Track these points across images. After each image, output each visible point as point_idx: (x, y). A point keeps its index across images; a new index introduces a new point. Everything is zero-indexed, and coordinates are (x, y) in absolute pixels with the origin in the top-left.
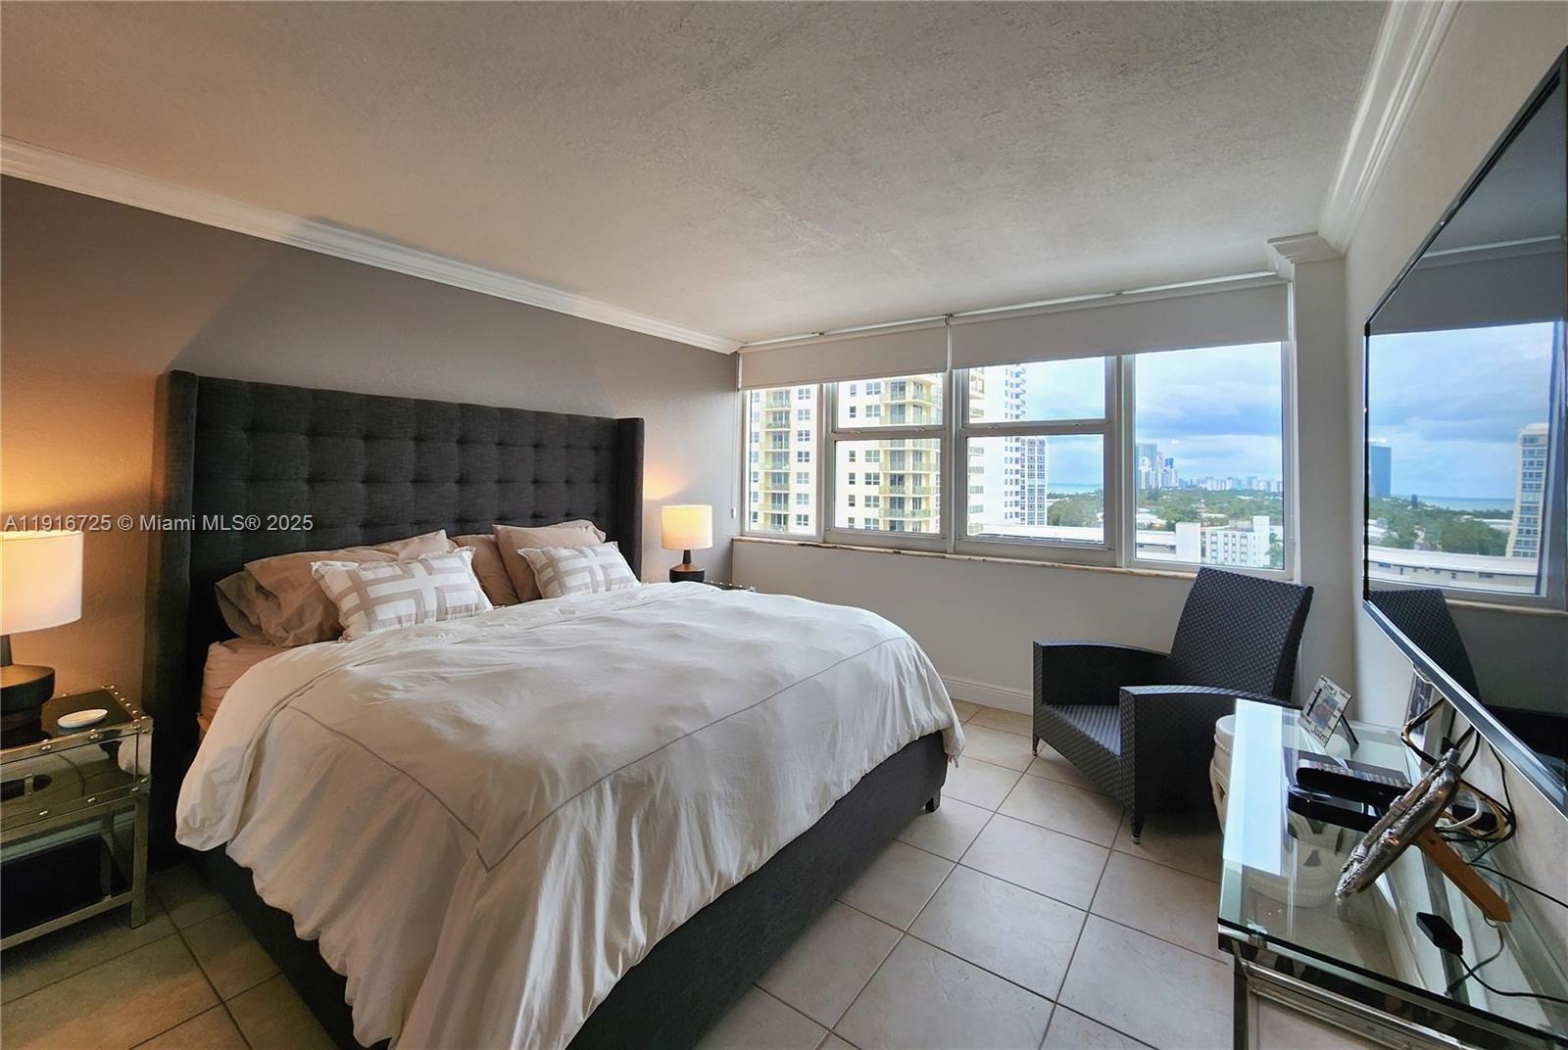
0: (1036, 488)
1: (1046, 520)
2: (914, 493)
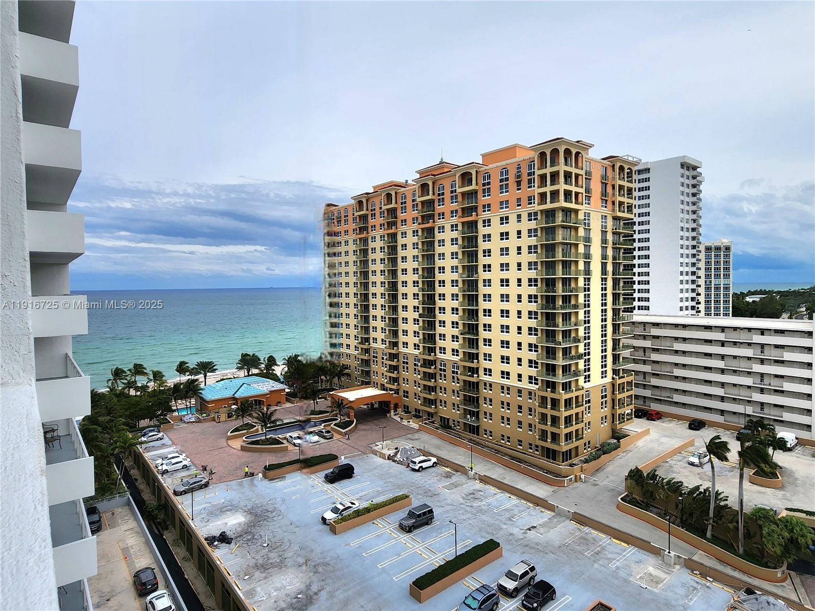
0: (722, 286)
1: (731, 312)
2: (563, 292)
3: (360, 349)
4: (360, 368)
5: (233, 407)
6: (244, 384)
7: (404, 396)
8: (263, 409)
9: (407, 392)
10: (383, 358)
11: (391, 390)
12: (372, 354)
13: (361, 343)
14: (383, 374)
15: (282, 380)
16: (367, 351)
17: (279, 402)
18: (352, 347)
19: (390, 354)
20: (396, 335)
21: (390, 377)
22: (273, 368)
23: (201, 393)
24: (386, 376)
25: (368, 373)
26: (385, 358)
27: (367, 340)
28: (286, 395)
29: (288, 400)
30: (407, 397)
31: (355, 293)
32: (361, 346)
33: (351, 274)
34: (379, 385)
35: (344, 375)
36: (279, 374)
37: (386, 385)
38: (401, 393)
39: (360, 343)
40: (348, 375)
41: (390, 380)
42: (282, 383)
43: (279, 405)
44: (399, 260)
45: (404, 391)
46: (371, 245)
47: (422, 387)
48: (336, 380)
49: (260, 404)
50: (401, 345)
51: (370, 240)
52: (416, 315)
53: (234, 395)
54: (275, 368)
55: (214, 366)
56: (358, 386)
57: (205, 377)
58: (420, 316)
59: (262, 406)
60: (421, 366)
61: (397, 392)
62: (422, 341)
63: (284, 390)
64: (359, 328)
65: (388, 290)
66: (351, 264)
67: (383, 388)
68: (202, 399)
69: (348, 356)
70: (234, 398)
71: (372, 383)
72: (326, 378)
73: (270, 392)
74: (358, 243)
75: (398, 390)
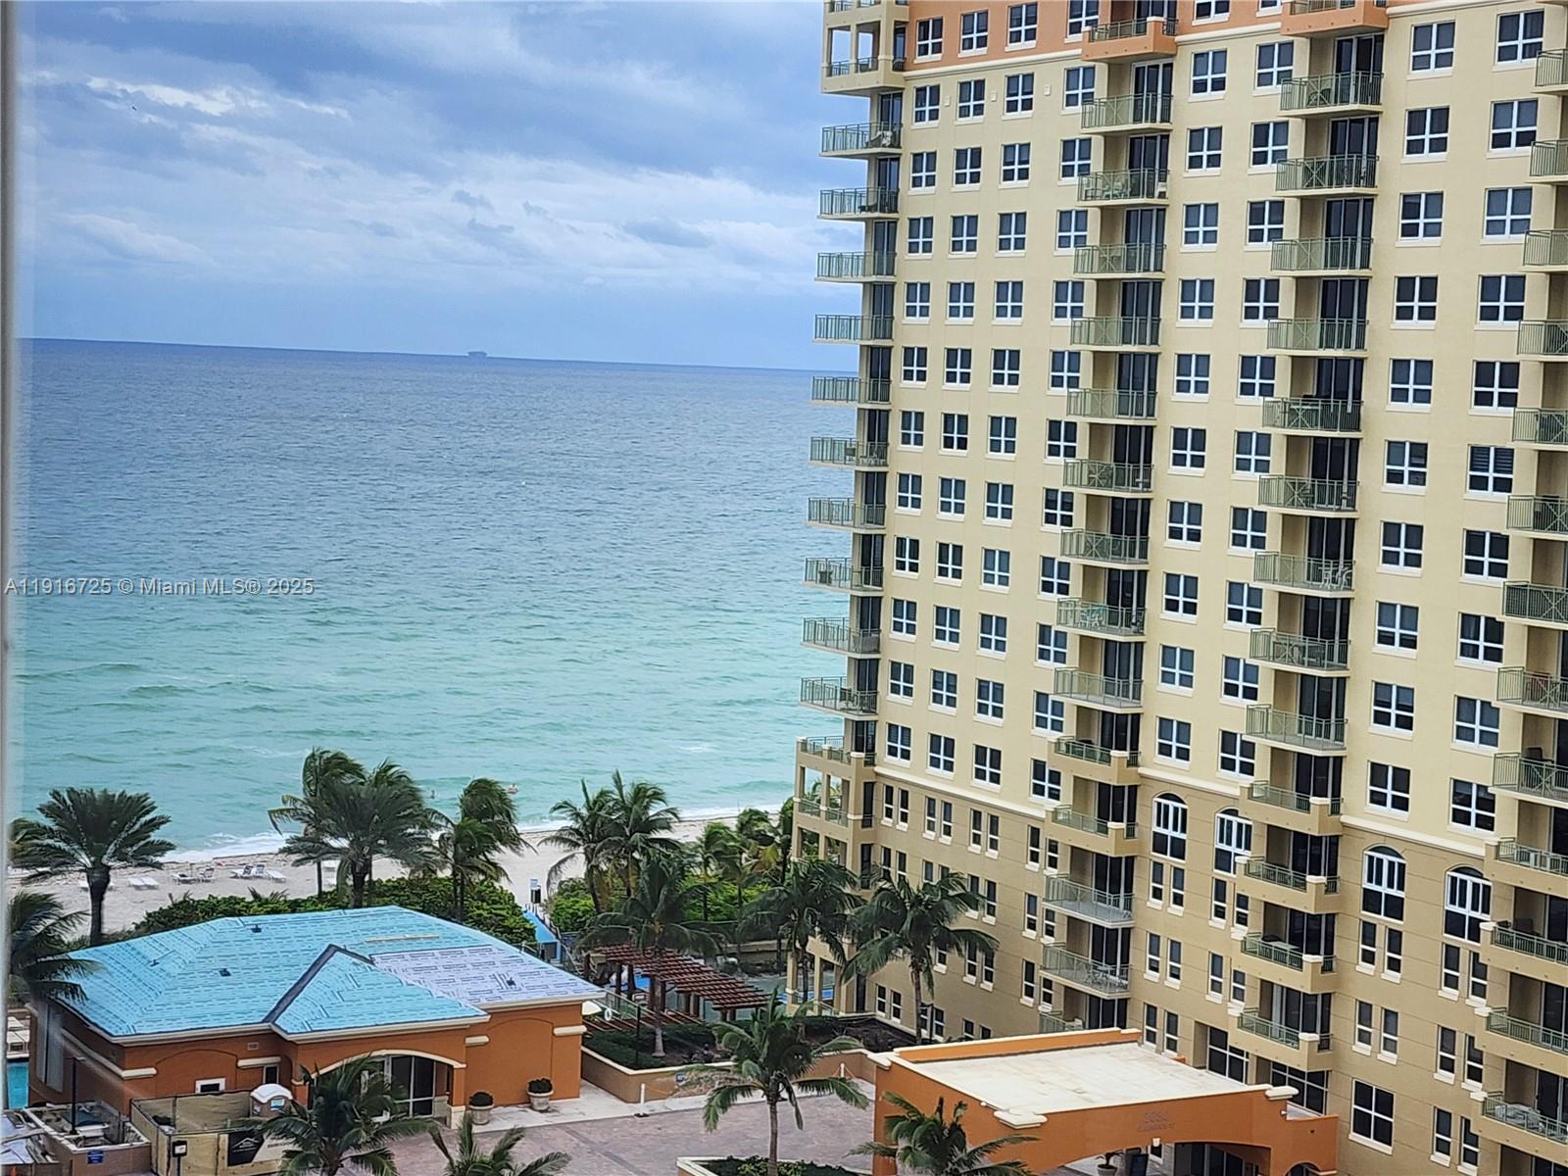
3: (1066, 787)
4: (1063, 911)
5: (267, 1092)
6: (332, 949)
7: (1362, 1125)
8: (444, 1120)
9: (1385, 1102)
10: (1223, 860)
11: (1276, 1073)
12: (1148, 823)
13: (1078, 748)
14: (1217, 960)
15: (544, 935)
16: (1115, 803)
17: (542, 1086)
18: (1016, 770)
19: (1275, 833)
20: (1325, 713)
21: (1267, 987)
22: (494, 856)
23: (74, 989)
24: (1238, 976)
25: (1110, 947)
26: (1242, 857)
27: (1120, 732)
28: (585, 1040)
29: (592, 1075)
30: (1384, 1134)
31: (1054, 426)
32: (1072, 768)
33: (1039, 299)
34: (1186, 1033)
35: (948, 941)
36: (523, 900)
37: (1238, 1038)
38: (1341, 1103)
39: (1073, 749)
40: (977, 943)
41: (1266, 1009)
42: (545, 953)
43: (539, 1099)
44: (1387, 219)
45: (1363, 1092)
46: (1190, 109)
47: (1495, 1077)
48: (896, 971)
49: (424, 1088)
50: (1356, 783)
51: (1183, 76)
52: (1486, 596)
53: (272, 1016)
54: (502, 856)
55: (155, 824)
56: (1045, 1024)
57: (98, 891)
58: (1518, 600)
59: (439, 1102)
60: (1503, 939)
61: (1312, 1089)
62: (1514, 771)
63: (579, 1006)
64: (1072, 650)
65: (1291, 417)
66: (1042, 230)
67: (1217, 1052)
68: (79, 1027)
69: (986, 823)
70: (270, 1040)
71: (1136, 1014)
72: (836, 947)
73: (497, 1014)
74: (1100, 89)
75: (1319, 1077)
